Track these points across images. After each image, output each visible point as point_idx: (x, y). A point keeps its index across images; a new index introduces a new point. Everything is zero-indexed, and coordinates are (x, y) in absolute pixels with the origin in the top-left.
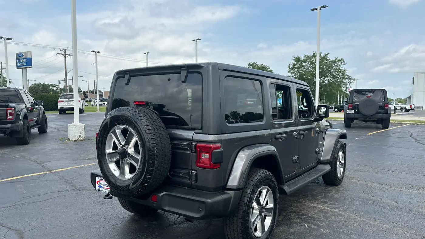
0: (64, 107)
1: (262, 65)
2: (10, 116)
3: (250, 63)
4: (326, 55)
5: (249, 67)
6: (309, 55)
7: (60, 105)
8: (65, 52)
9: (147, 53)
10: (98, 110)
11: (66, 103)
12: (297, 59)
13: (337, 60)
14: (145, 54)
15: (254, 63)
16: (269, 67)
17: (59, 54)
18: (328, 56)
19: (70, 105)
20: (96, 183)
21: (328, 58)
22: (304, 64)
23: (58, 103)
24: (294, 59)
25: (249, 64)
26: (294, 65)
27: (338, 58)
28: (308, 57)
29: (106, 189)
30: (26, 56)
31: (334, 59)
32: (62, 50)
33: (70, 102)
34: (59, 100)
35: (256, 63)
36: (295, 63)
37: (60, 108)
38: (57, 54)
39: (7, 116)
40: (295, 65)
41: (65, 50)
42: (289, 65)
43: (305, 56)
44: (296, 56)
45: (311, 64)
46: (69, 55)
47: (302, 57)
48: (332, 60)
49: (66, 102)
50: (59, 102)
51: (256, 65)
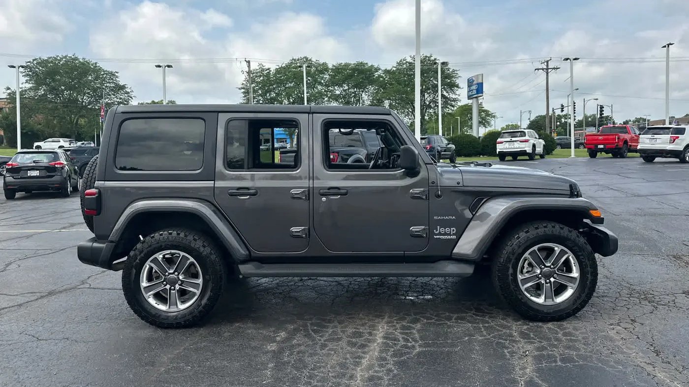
0: (504, 150)
7: (500, 148)
8: (547, 66)
9: (668, 45)
10: (573, 156)
11: (507, 145)
14: (665, 47)
17: (538, 69)
19: (513, 147)
23: (497, 145)
30: (477, 81)
32: (544, 63)
33: (512, 143)
34: (498, 140)
37: (499, 152)
38: (535, 70)
41: (547, 62)
46: (554, 68)
49: (508, 143)
50: (498, 143)
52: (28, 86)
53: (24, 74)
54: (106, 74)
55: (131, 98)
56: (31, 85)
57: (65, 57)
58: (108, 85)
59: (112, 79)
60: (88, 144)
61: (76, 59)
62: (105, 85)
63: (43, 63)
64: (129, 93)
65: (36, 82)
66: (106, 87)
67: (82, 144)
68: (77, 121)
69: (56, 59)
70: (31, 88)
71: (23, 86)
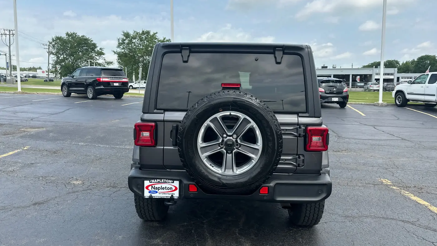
1: (84, 36)
3: (69, 33)
4: (155, 34)
5: (67, 37)
6: (138, 32)
12: (127, 35)
13: (165, 40)
15: (74, 33)
16: (91, 40)
18: (156, 34)
20: (145, 190)
21: (157, 37)
22: (134, 41)
24: (123, 34)
25: (67, 34)
26: (123, 40)
27: (165, 38)
28: (137, 33)
29: (164, 194)
31: (162, 39)
35: (76, 34)
36: (124, 38)
40: (125, 40)
42: (119, 39)
43: (135, 32)
44: (125, 32)
45: (140, 41)
47: (132, 33)
48: (161, 40)
51: (76, 36)
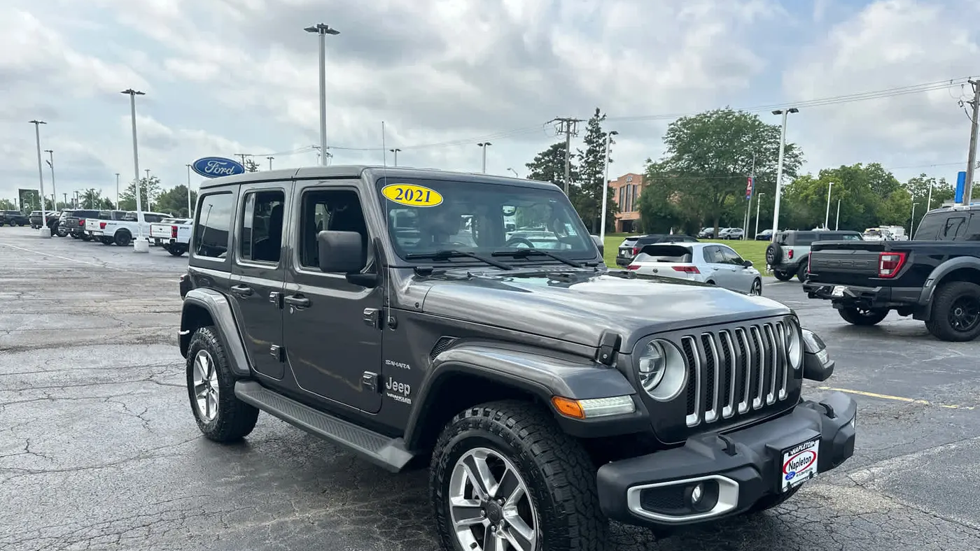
2: (884, 268)
39: (879, 270)
52: (670, 155)
53: (666, 140)
54: (767, 130)
55: (800, 163)
56: (673, 155)
57: (717, 112)
58: (769, 146)
59: (775, 137)
60: (735, 231)
61: (730, 113)
62: (764, 146)
63: (687, 123)
64: (797, 156)
65: (679, 150)
66: (765, 149)
67: (729, 231)
68: (723, 201)
69: (705, 116)
70: (673, 159)
71: (665, 156)
